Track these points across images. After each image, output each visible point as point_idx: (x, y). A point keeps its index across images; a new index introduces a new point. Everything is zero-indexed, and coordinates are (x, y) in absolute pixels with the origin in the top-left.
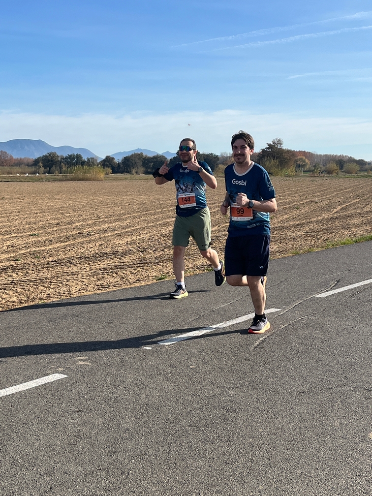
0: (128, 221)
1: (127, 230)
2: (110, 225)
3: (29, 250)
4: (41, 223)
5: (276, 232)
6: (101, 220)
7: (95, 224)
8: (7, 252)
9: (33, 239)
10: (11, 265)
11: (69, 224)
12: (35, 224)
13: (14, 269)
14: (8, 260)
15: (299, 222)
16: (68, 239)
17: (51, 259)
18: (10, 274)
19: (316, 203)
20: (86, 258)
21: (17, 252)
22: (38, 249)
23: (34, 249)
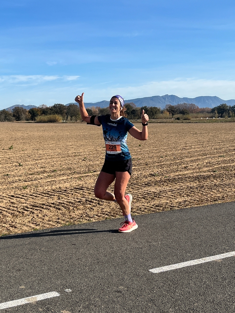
3: (220, 166)
4: (224, 149)
8: (207, 167)
9: (221, 159)
10: (212, 174)
12: (220, 149)
13: (214, 177)
14: (209, 171)
18: (212, 180)
21: (213, 166)
22: (225, 165)
23: (223, 165)
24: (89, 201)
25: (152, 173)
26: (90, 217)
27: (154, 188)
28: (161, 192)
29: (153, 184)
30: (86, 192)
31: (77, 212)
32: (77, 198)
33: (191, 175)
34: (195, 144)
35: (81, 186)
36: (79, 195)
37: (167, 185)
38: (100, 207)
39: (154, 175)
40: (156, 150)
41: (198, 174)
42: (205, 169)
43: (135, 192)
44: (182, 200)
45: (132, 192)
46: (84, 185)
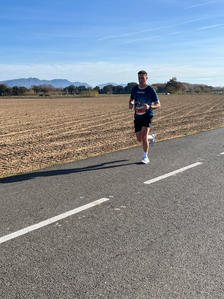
0: (123, 114)
1: (125, 118)
2: (117, 116)
3: (92, 126)
4: (87, 116)
5: (191, 118)
6: (111, 114)
7: (109, 116)
9: (90, 122)
10: (90, 132)
11: (99, 116)
13: (93, 134)
15: (198, 114)
16: (104, 122)
17: (104, 130)
19: (200, 106)
20: (118, 129)
23: (93, 126)
24: (17, 153)
25: (50, 133)
26: (25, 164)
27: (58, 143)
28: (64, 145)
29: (55, 140)
30: (10, 148)
31: (13, 161)
32: (7, 152)
33: (77, 133)
34: (65, 113)
35: (3, 143)
36: (6, 150)
37: (65, 141)
38: (28, 157)
39: (52, 134)
40: (41, 117)
41: (81, 132)
42: (83, 129)
43: (46, 146)
44: (82, 149)
45: (44, 145)
46: (6, 143)
